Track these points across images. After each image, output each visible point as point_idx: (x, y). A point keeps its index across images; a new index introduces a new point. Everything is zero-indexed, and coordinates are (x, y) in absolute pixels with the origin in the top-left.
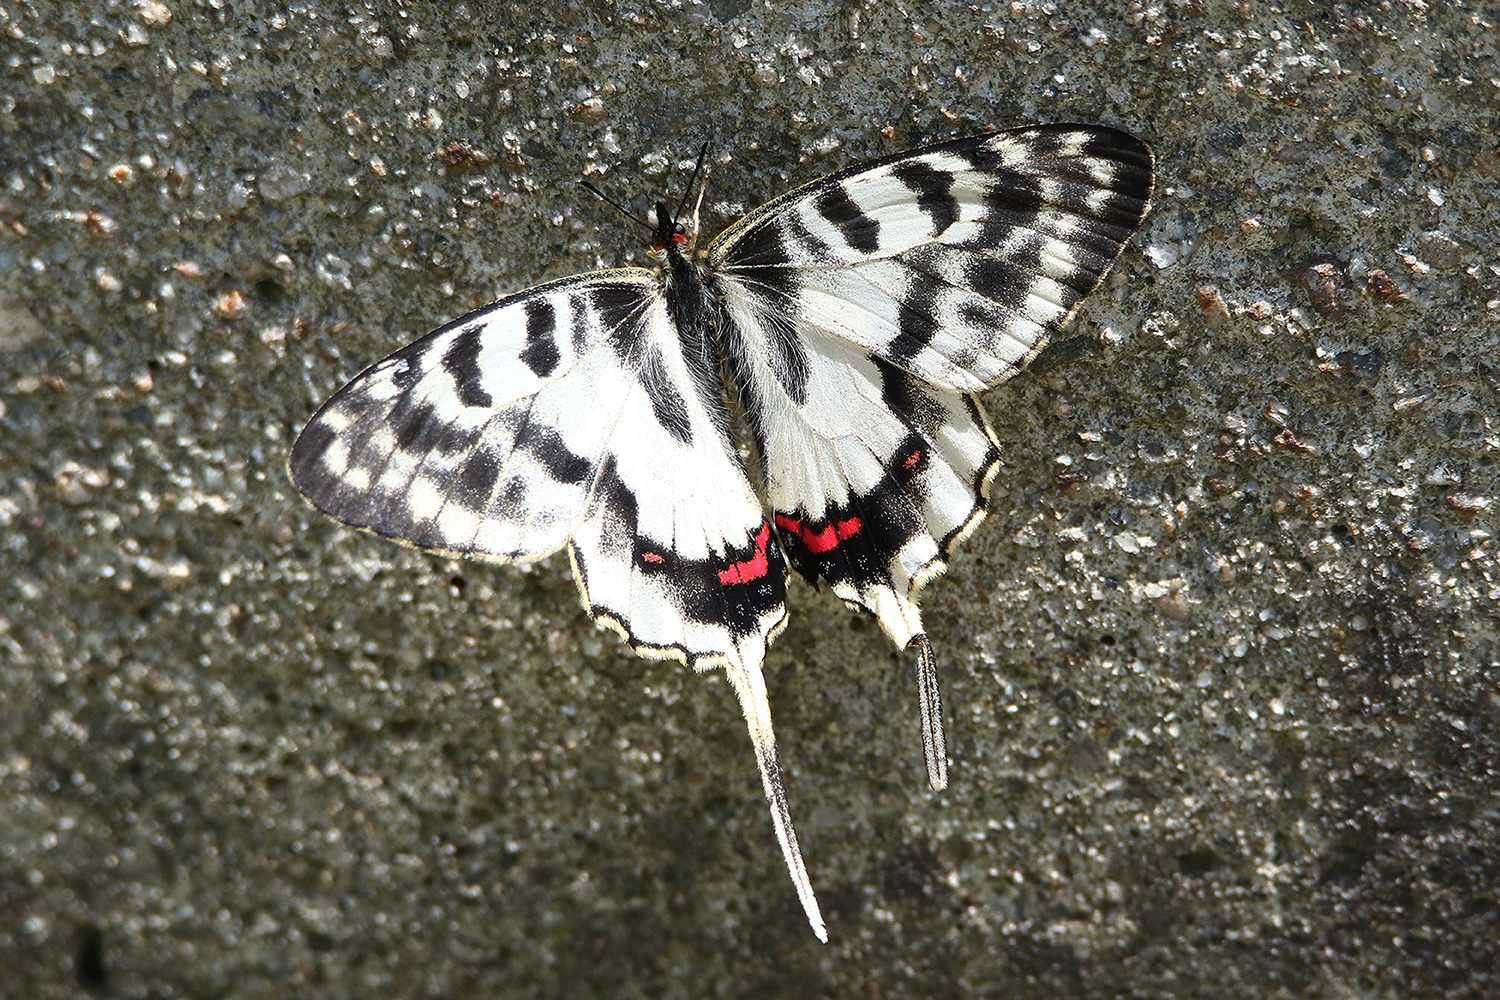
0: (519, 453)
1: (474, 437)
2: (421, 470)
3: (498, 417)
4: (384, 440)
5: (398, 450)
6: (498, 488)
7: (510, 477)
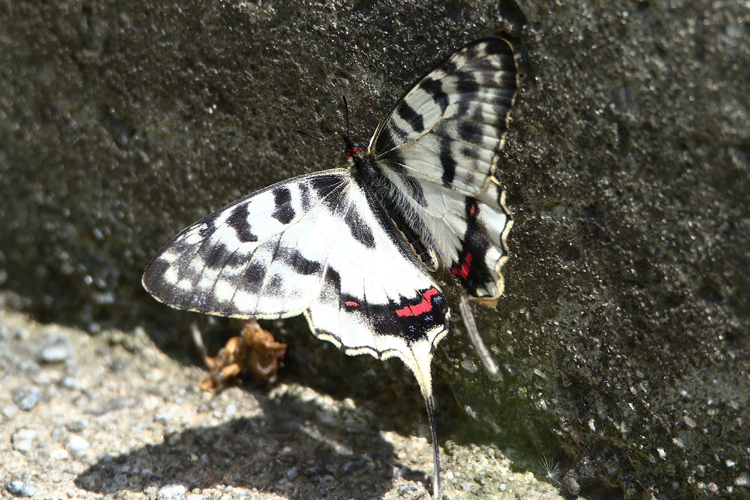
0: (276, 262)
1: (249, 257)
2: (221, 276)
3: (263, 246)
4: (198, 264)
5: (206, 268)
6: (266, 281)
7: (273, 275)
